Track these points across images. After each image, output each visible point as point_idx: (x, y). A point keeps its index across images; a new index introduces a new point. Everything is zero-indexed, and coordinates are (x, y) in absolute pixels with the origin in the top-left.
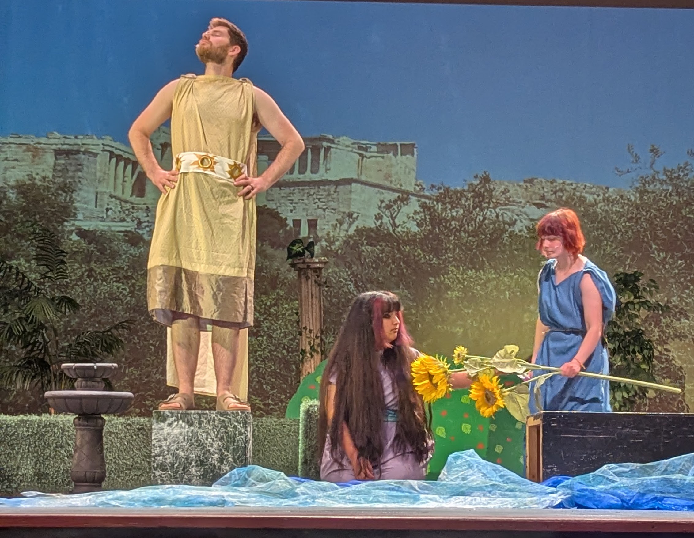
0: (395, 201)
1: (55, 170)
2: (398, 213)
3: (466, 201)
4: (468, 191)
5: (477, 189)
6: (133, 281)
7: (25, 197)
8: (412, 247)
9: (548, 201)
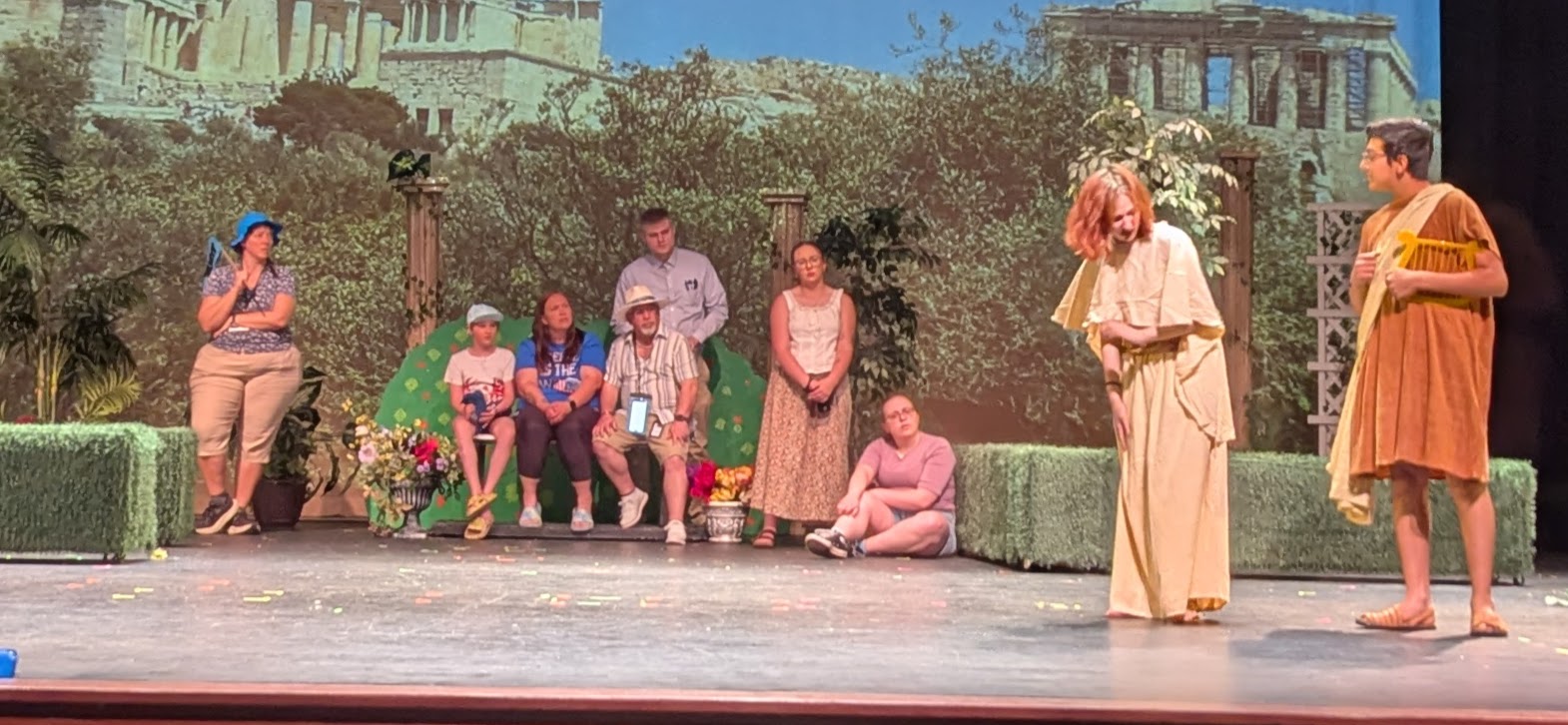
0: (569, 86)
1: (62, 28)
2: (573, 102)
3: (672, 88)
4: (677, 73)
5: (689, 71)
6: (177, 195)
7: (18, 66)
8: (593, 153)
9: (791, 91)
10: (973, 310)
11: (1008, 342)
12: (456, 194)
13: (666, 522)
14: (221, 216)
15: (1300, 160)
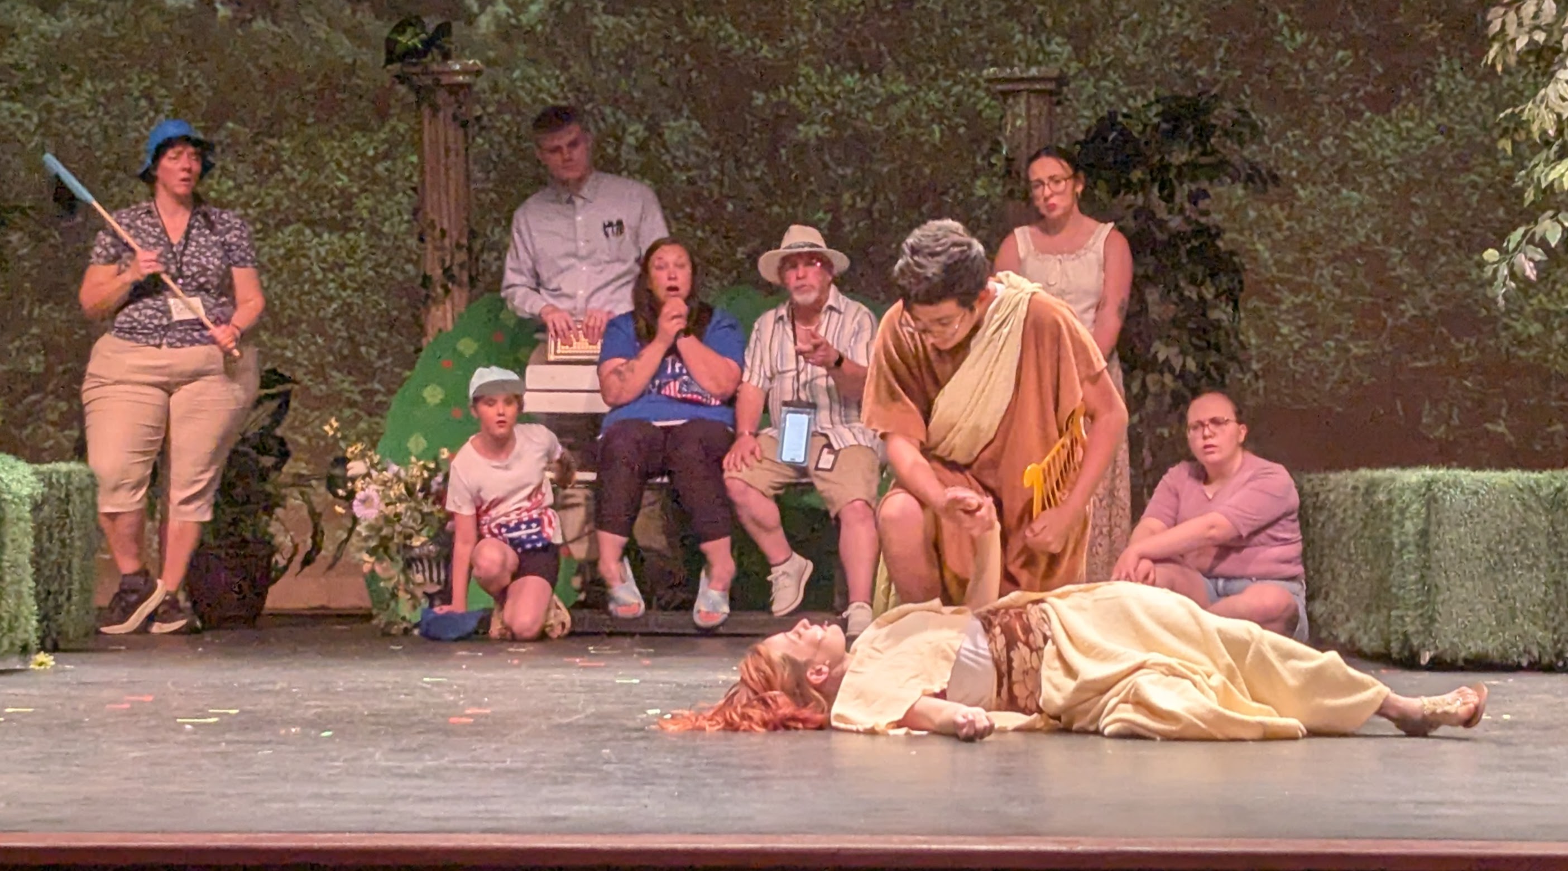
8: (712, 18)
10: (1334, 261)
11: (1390, 310)
12: (495, 89)
13: (846, 605)
14: (121, 131)
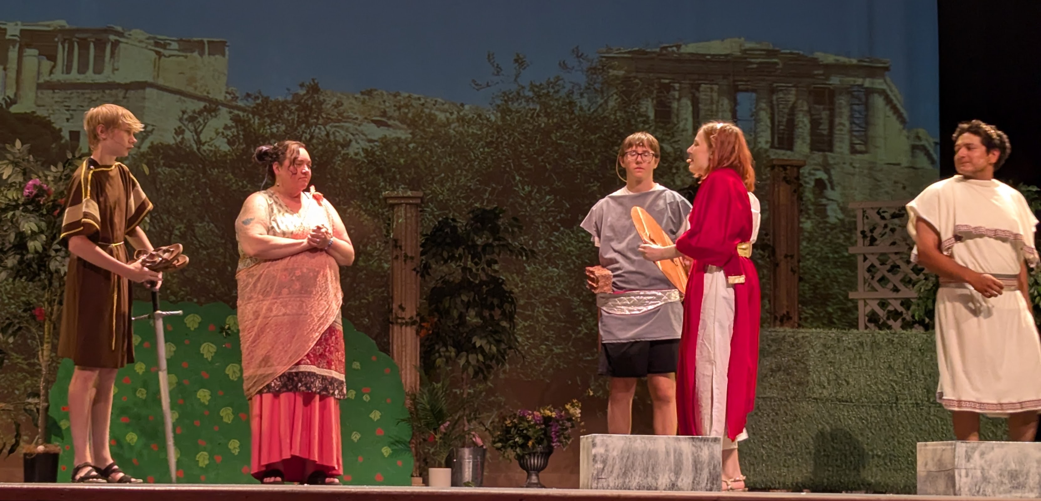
0: (200, 113)
2: (204, 127)
3: (289, 115)
4: (292, 102)
5: (303, 101)
8: (222, 170)
9: (390, 118)
10: (545, 304)
15: (813, 178)
